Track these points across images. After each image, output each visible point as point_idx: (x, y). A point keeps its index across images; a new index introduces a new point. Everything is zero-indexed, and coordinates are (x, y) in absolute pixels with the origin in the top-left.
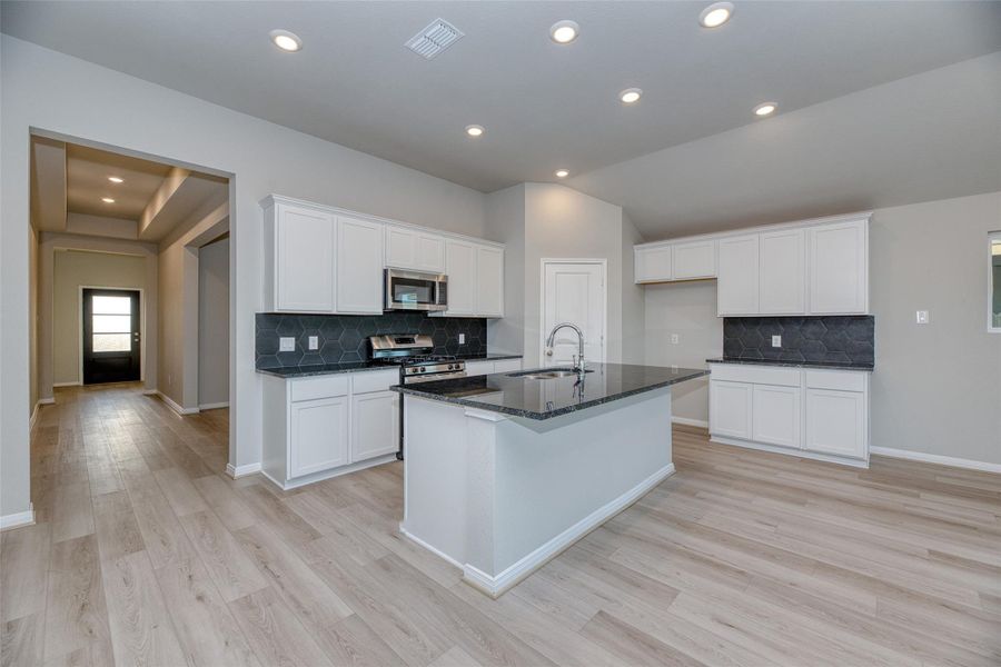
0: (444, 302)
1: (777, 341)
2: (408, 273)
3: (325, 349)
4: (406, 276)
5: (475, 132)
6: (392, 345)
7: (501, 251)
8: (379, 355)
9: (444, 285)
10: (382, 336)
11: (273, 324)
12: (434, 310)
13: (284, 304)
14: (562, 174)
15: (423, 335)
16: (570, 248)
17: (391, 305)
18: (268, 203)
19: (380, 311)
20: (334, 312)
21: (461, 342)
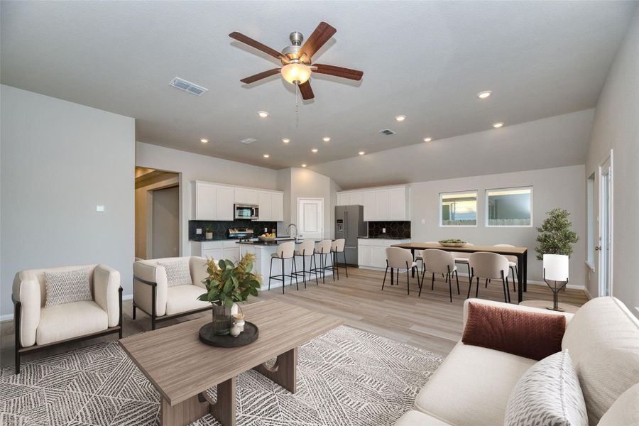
0: (257, 215)
1: (384, 230)
4: (242, 206)
5: (266, 156)
6: (237, 232)
7: (282, 194)
8: (232, 236)
9: (257, 209)
10: (233, 229)
11: (194, 224)
12: (254, 218)
13: (199, 217)
14: (304, 166)
15: (249, 229)
16: (310, 194)
17: (237, 217)
18: (194, 183)
19: (232, 220)
20: (216, 220)
21: (265, 231)
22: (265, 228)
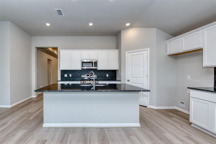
0: (96, 66)
3: (72, 77)
5: (91, 24)
17: (82, 68)
21: (107, 76)
22: (107, 75)
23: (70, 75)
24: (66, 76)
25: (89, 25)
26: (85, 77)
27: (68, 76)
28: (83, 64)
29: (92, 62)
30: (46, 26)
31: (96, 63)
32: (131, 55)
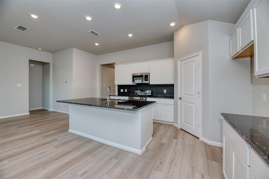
0: (147, 80)
2: (136, 74)
3: (128, 92)
4: (136, 75)
5: (130, 35)
11: (120, 87)
21: (164, 92)
22: (164, 90)
23: (126, 90)
24: (122, 91)
25: (128, 36)
26: (139, 92)
27: (124, 91)
28: (134, 78)
29: (142, 76)
30: (96, 45)
31: (147, 77)
32: (184, 64)
